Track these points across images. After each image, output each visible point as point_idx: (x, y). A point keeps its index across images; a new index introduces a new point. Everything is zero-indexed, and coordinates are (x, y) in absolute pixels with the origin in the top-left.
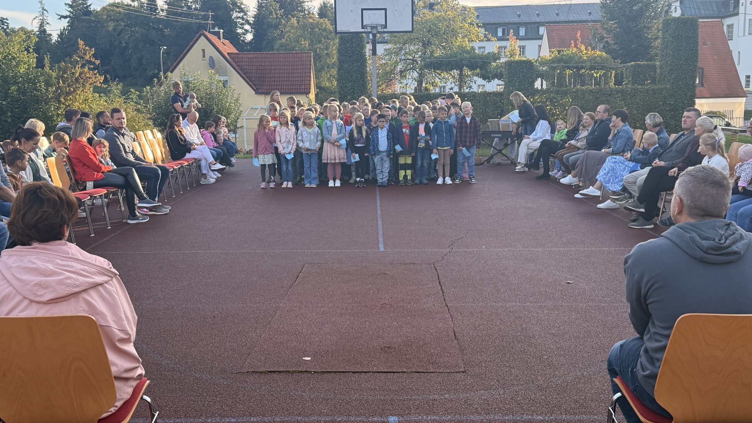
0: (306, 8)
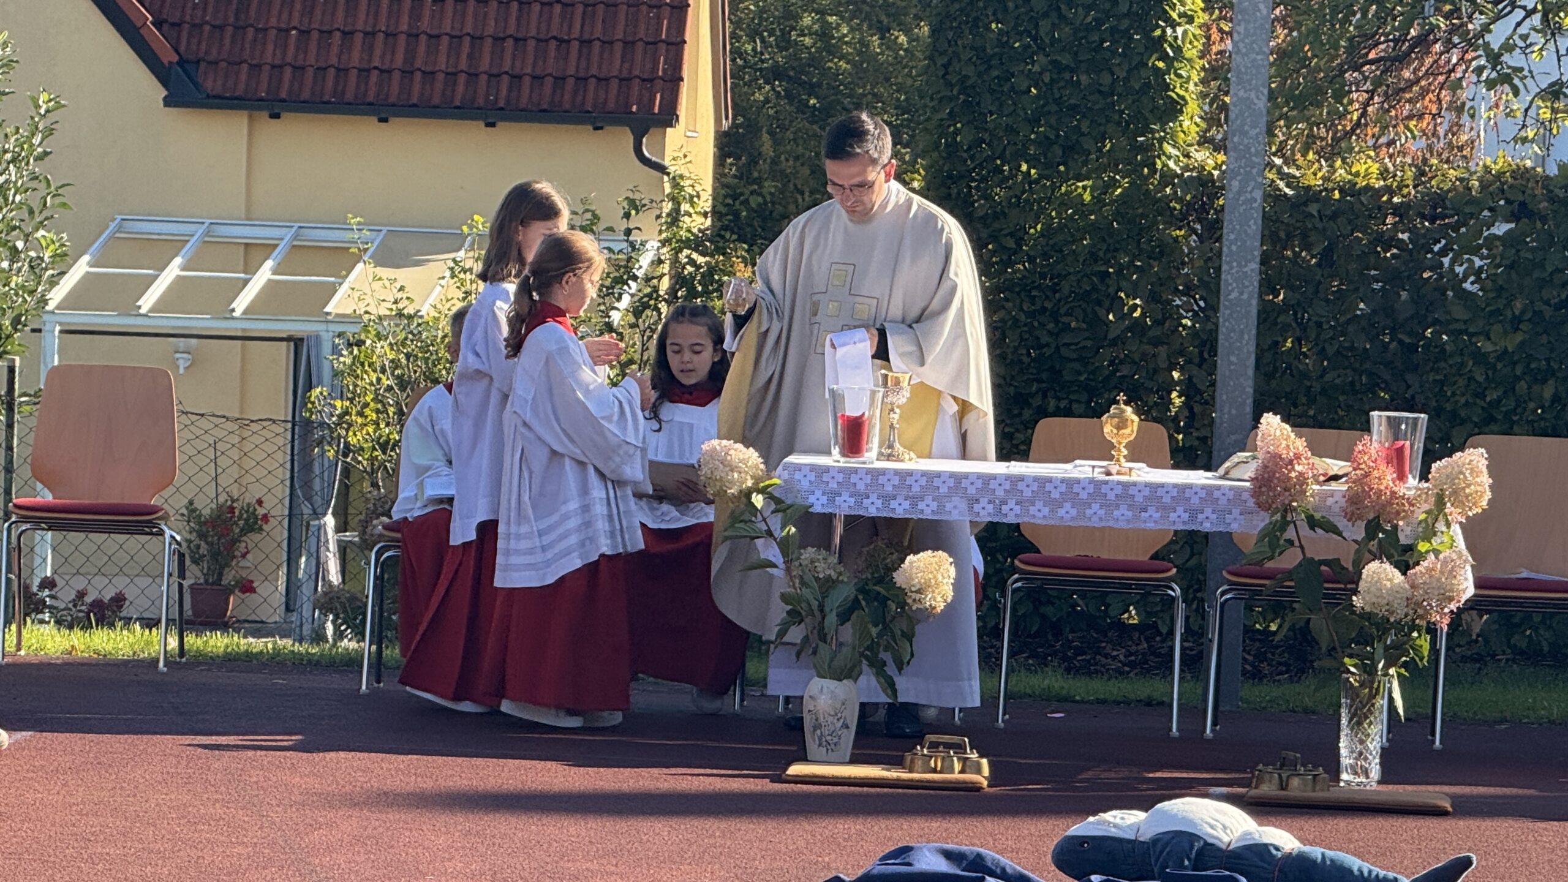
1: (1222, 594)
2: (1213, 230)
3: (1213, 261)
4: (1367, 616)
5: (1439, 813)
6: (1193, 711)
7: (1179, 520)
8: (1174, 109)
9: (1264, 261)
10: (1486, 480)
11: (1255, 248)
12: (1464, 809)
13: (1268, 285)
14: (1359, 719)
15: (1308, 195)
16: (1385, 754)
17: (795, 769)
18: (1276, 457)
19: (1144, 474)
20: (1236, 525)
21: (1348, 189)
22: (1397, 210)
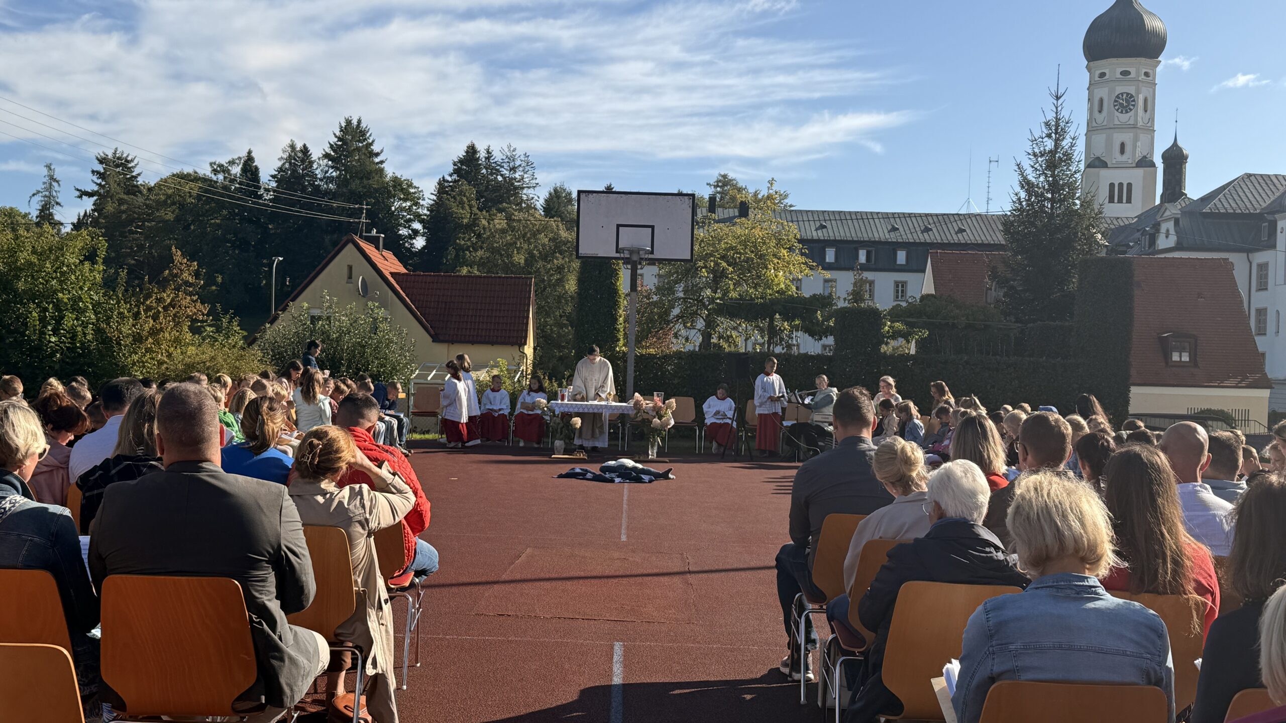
0: (525, 197)
1: (628, 425)
2: (625, 361)
3: (626, 368)
4: (653, 428)
5: (667, 462)
6: (623, 447)
7: (620, 411)
8: (619, 340)
9: (635, 367)
10: (675, 404)
11: (633, 365)
12: (671, 462)
13: (635, 371)
14: (652, 447)
15: (642, 355)
16: (657, 453)
17: (553, 456)
18: (638, 400)
19: (614, 404)
20: (630, 412)
21: (649, 354)
22: (658, 358)
